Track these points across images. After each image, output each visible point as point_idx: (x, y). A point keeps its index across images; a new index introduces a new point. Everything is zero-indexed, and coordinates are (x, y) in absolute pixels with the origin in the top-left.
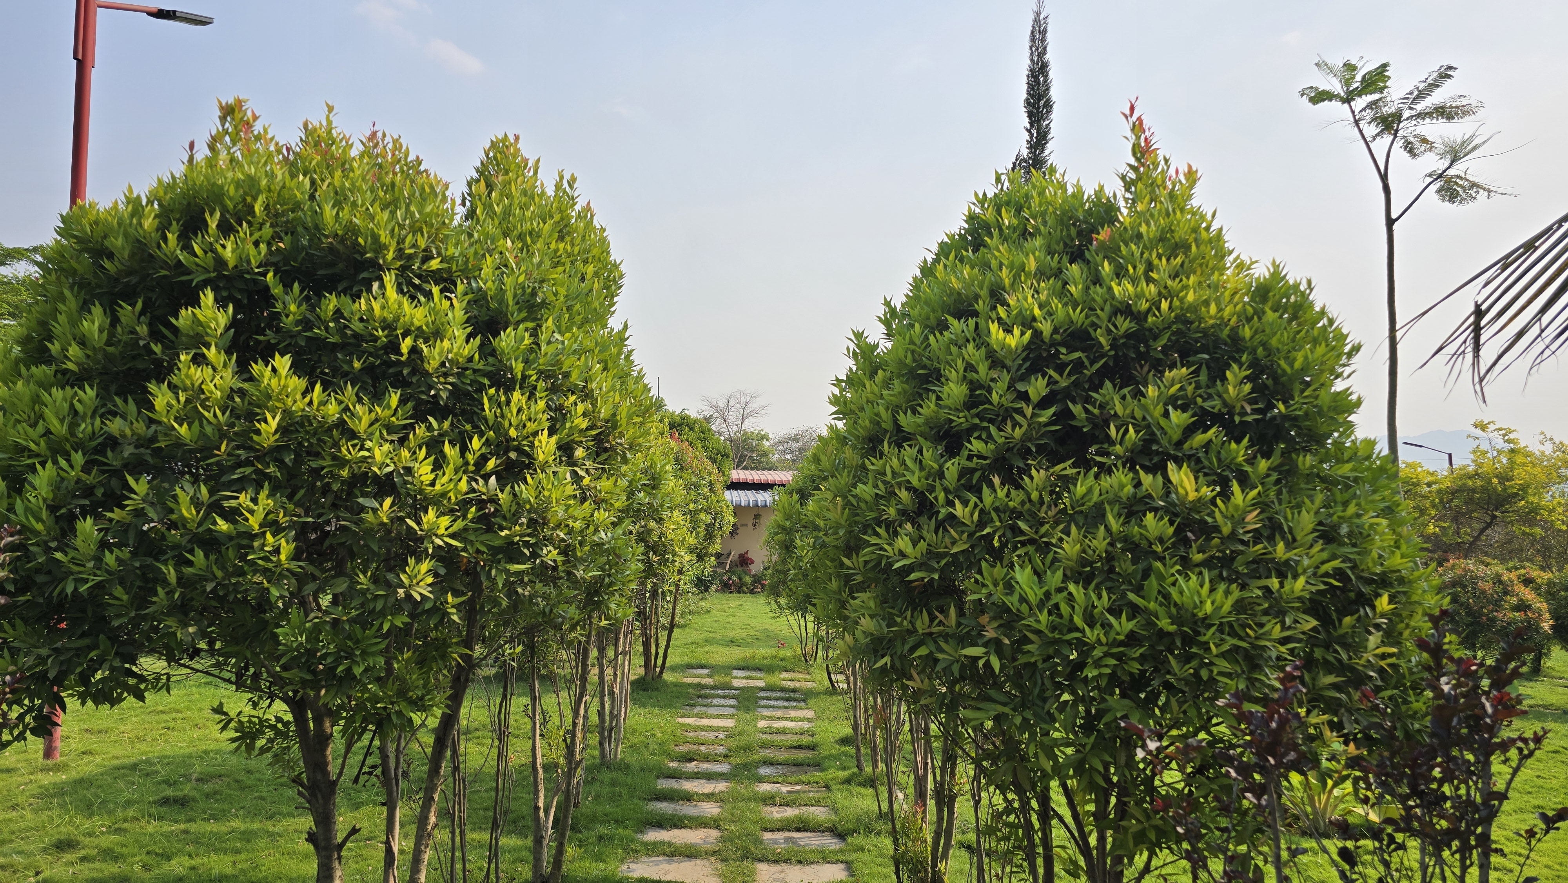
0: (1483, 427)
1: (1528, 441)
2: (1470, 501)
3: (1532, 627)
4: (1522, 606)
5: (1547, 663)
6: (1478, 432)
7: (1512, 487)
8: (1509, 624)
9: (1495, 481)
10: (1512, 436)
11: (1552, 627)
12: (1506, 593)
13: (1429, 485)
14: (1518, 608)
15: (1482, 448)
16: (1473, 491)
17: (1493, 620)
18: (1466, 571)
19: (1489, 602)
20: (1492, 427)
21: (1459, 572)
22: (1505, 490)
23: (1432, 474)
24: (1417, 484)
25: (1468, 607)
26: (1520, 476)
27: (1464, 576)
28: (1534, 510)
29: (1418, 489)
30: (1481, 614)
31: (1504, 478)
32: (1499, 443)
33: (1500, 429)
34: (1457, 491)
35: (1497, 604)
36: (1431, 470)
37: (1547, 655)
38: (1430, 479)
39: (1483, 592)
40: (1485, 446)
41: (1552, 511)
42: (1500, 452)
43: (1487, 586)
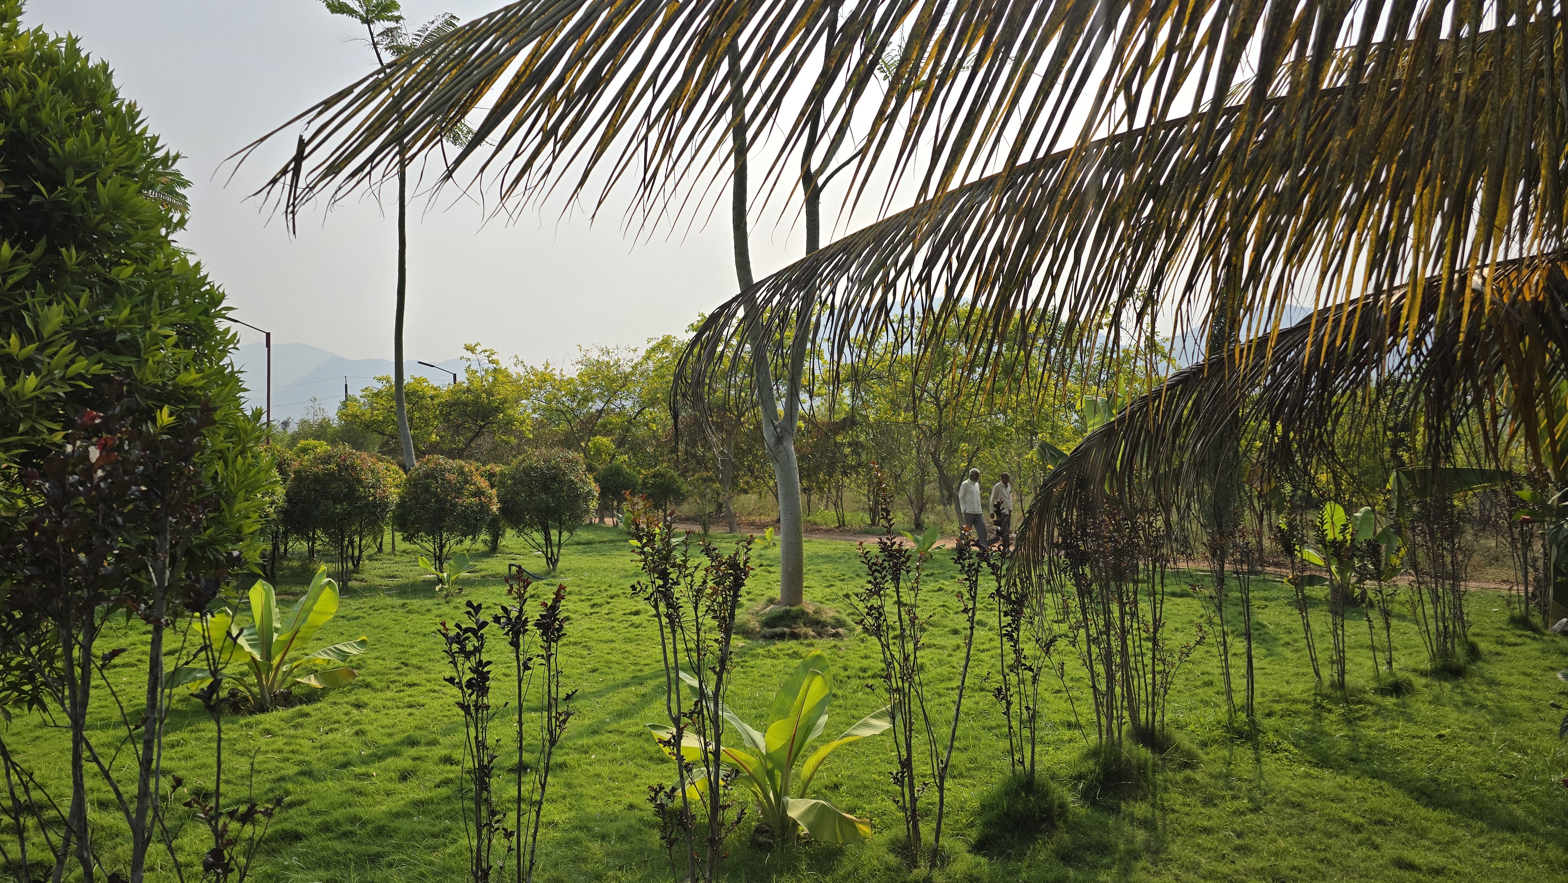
0: (471, 349)
1: (506, 363)
2: (464, 413)
3: (484, 509)
4: (479, 493)
5: (502, 542)
6: (469, 354)
7: (494, 401)
8: (467, 508)
9: (484, 395)
10: (494, 357)
11: (499, 509)
12: (466, 482)
13: (432, 398)
14: (474, 495)
15: (472, 368)
16: (466, 404)
17: (455, 505)
18: (437, 464)
19: (452, 490)
20: (479, 349)
21: (431, 465)
22: (489, 403)
23: (435, 389)
24: (423, 397)
25: (435, 494)
26: (503, 392)
27: (435, 469)
28: (510, 421)
29: (424, 402)
30: (446, 501)
31: (490, 394)
32: (487, 365)
33: (485, 351)
34: (454, 404)
35: (459, 491)
36: (435, 385)
37: (502, 535)
38: (433, 393)
39: (449, 482)
40: (474, 367)
41: (522, 423)
42: (486, 371)
43: (452, 477)
